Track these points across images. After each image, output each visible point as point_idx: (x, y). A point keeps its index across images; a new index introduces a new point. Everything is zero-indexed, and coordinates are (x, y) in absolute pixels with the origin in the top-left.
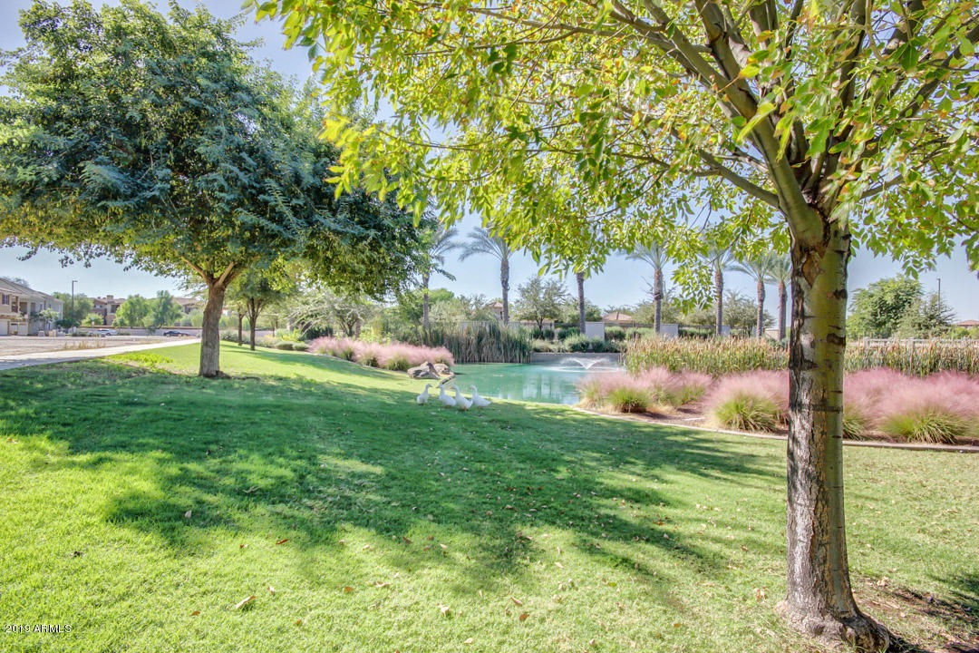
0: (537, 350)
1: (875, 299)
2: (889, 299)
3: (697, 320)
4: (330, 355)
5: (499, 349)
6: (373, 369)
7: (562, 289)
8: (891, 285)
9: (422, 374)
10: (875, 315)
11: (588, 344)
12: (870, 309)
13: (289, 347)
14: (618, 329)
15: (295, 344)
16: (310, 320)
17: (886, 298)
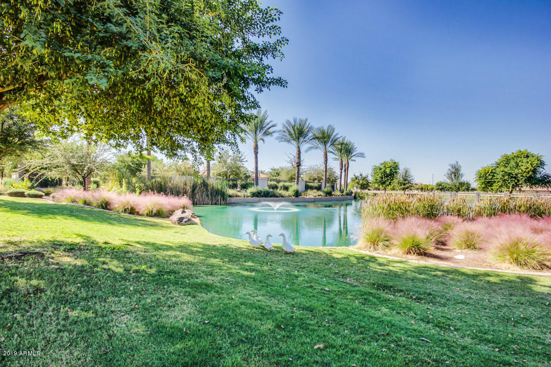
0: (230, 196)
1: (382, 170)
2: (388, 171)
3: (312, 178)
4: (81, 204)
5: (208, 196)
6: (132, 217)
7: (243, 158)
8: (388, 164)
9: (185, 220)
10: (382, 178)
11: (261, 192)
12: (380, 175)
13: (21, 195)
14: (275, 183)
15: (27, 192)
16: (43, 171)
17: (386, 171)
